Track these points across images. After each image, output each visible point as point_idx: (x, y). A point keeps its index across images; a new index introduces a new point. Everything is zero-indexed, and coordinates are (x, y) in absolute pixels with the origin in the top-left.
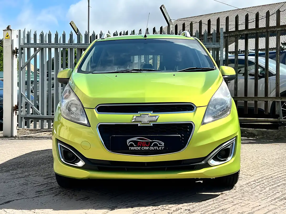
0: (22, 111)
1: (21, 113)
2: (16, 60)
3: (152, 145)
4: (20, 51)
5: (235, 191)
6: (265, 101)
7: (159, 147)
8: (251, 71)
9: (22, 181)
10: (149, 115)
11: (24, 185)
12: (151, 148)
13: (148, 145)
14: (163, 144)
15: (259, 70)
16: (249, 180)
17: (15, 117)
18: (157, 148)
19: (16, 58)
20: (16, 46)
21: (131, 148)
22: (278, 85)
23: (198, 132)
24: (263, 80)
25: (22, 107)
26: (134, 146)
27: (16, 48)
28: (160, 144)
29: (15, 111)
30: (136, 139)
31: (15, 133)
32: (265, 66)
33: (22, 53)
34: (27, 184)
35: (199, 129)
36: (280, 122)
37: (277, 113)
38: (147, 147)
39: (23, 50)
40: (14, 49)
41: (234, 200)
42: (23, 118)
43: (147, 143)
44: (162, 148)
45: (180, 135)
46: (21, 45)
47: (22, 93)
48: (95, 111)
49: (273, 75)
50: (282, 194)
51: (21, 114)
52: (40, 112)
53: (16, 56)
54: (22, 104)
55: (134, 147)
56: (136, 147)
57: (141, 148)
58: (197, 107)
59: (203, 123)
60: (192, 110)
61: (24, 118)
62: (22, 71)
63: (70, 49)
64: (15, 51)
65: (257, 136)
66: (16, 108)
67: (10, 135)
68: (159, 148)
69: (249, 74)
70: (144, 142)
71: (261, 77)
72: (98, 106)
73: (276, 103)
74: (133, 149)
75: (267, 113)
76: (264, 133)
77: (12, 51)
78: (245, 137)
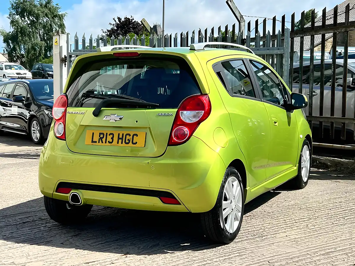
2: (65, 69)
4: (69, 59)
19: (65, 67)
20: (65, 53)
27: (65, 56)
33: (71, 61)
39: (71, 58)
40: (63, 57)
46: (70, 52)
53: (65, 64)
64: (63, 59)
75: (344, 138)
76: (337, 164)
77: (61, 59)
78: (315, 168)
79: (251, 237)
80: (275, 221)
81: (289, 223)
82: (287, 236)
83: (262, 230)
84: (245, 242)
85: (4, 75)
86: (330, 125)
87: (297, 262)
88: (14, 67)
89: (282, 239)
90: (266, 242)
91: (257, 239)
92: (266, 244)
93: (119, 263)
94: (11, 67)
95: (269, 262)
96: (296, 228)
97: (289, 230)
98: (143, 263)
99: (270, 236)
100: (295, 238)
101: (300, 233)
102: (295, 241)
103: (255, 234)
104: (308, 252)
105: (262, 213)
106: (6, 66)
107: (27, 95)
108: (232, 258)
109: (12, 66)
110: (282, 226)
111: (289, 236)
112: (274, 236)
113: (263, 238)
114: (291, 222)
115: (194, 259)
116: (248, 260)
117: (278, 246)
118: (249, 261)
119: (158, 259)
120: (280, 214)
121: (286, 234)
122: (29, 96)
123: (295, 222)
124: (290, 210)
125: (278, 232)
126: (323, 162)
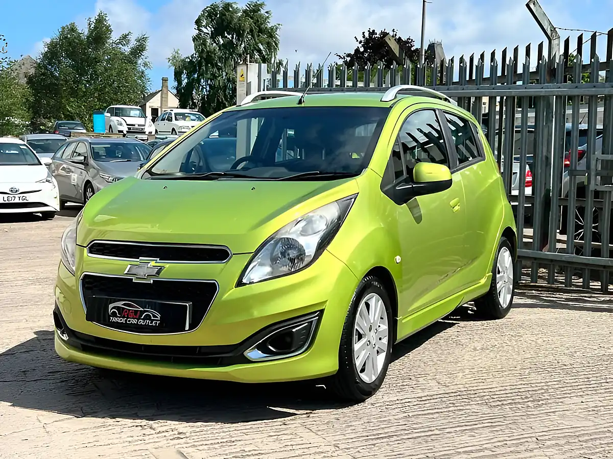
3: (143, 317)
7: (152, 321)
10: (149, 264)
12: (140, 322)
13: (137, 315)
14: (159, 316)
18: (149, 322)
21: (112, 319)
23: (222, 300)
26: (118, 315)
28: (154, 316)
30: (122, 305)
35: (226, 294)
38: (134, 319)
43: (136, 312)
44: (156, 323)
48: (86, 252)
55: (117, 317)
56: (120, 317)
57: (126, 321)
58: (232, 254)
59: (240, 284)
60: (224, 259)
68: (151, 323)
70: (131, 311)
72: (91, 244)
74: (115, 321)
79: (521, 401)
80: (570, 378)
81: (595, 382)
82: (582, 402)
83: (543, 391)
84: (507, 407)
85: (173, 129)
87: (586, 441)
88: (190, 117)
89: (573, 406)
90: (544, 409)
91: (529, 404)
92: (542, 412)
93: (295, 425)
94: (184, 116)
95: (537, 439)
96: (603, 391)
97: (590, 393)
98: (332, 427)
99: (553, 401)
100: (596, 407)
101: (607, 398)
102: (595, 410)
103: (529, 396)
104: (609, 429)
105: (552, 365)
106: (176, 114)
107: (199, 163)
108: (477, 429)
109: (186, 115)
110: (579, 387)
111: (587, 403)
112: (561, 400)
113: (539, 403)
114: (599, 382)
115: (415, 426)
116: (505, 433)
117: (562, 417)
118: (505, 435)
119: (357, 423)
120: (584, 368)
121: (582, 399)
122: (201, 164)
123: (605, 381)
124: (603, 363)
125: (569, 396)
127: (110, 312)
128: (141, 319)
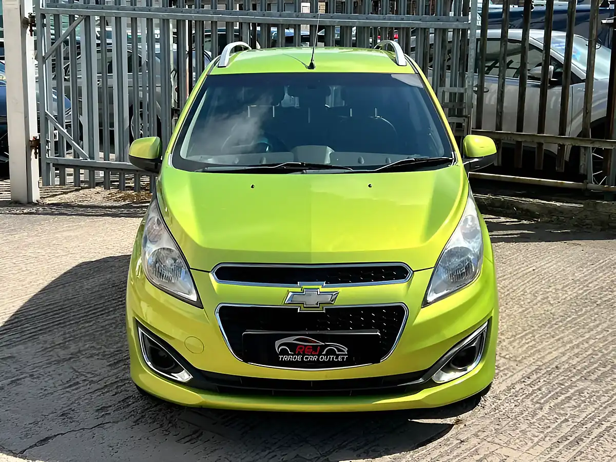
0: (48, 150)
1: (47, 155)
2: (30, 40)
3: (324, 353)
4: (40, 22)
5: (482, 411)
6: (560, 145)
7: (337, 356)
8: (535, 70)
9: (66, 371)
10: (318, 290)
11: (70, 386)
12: (322, 358)
13: (316, 351)
14: (346, 350)
15: (552, 68)
16: (512, 376)
17: (35, 163)
18: (333, 358)
19: (32, 35)
20: (29, 10)
21: (282, 358)
22: (587, 113)
23: (414, 324)
24: (558, 90)
25: (48, 142)
26: (290, 353)
27: (30, 14)
28: (339, 350)
29: (33, 151)
30: (294, 340)
31: (36, 196)
32: (563, 58)
33: (44, 25)
34: (78, 383)
35: (416, 316)
36: (588, 190)
37: (582, 171)
38: (313, 355)
39: (45, 20)
40: (27, 16)
41: (480, 445)
42: (51, 164)
43: (315, 348)
44: (343, 358)
45: (378, 333)
46: (41, 7)
47: (46, 111)
48: (212, 277)
49: (579, 80)
50: (574, 425)
51: (47, 157)
52: (85, 152)
53: (31, 31)
54: (47, 135)
55: (289, 355)
56: (293, 355)
57: (302, 358)
58: (414, 271)
59: (425, 303)
60: (404, 277)
61: (53, 164)
62: (44, 65)
63: (147, 19)
64: (28, 21)
65: (538, 218)
66: (35, 145)
67: (25, 200)
68: (337, 358)
69: (529, 77)
70: (308, 347)
71: (554, 84)
72: (218, 267)
73: (582, 150)
74: (287, 359)
75: (562, 169)
76: (552, 211)
77: (22, 19)
78: (514, 218)
86: (535, 146)
126: (525, 207)
127: (278, 351)
128: (324, 355)
